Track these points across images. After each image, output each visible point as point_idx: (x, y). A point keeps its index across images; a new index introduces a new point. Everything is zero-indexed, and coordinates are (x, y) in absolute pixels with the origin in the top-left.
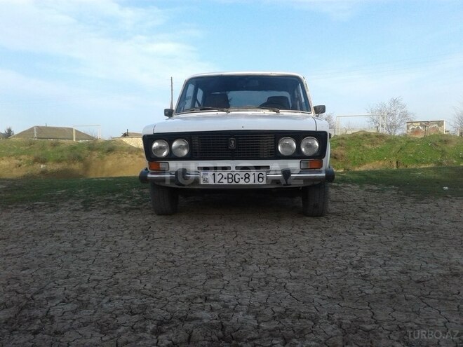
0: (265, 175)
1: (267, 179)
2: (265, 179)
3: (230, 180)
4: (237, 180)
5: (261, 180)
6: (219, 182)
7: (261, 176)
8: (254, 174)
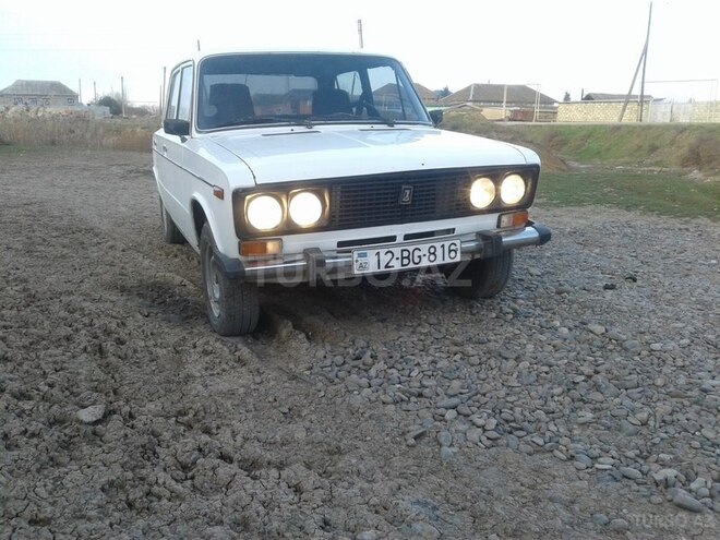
0: (458, 247)
1: (462, 253)
2: (459, 252)
3: (405, 261)
4: (417, 260)
5: (453, 254)
6: (387, 267)
7: (453, 247)
8: (443, 246)
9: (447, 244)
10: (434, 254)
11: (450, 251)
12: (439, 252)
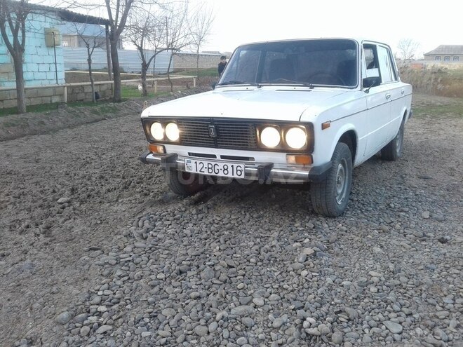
0: (243, 169)
2: (243, 172)
4: (216, 171)
5: (239, 173)
6: (200, 171)
7: (239, 168)
8: (232, 166)
9: (235, 166)
10: (227, 170)
11: (237, 171)
12: (230, 169)
